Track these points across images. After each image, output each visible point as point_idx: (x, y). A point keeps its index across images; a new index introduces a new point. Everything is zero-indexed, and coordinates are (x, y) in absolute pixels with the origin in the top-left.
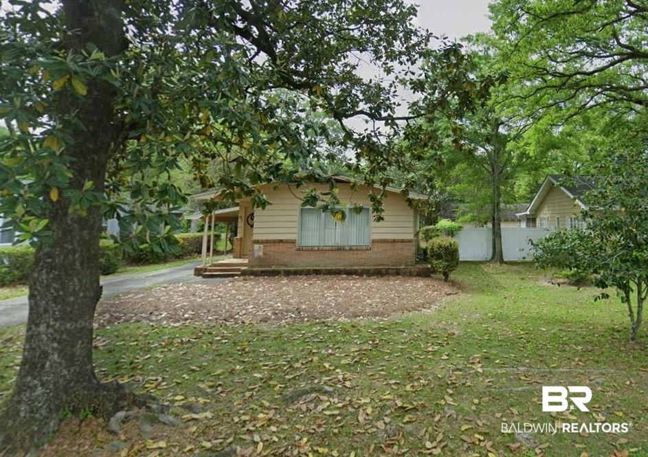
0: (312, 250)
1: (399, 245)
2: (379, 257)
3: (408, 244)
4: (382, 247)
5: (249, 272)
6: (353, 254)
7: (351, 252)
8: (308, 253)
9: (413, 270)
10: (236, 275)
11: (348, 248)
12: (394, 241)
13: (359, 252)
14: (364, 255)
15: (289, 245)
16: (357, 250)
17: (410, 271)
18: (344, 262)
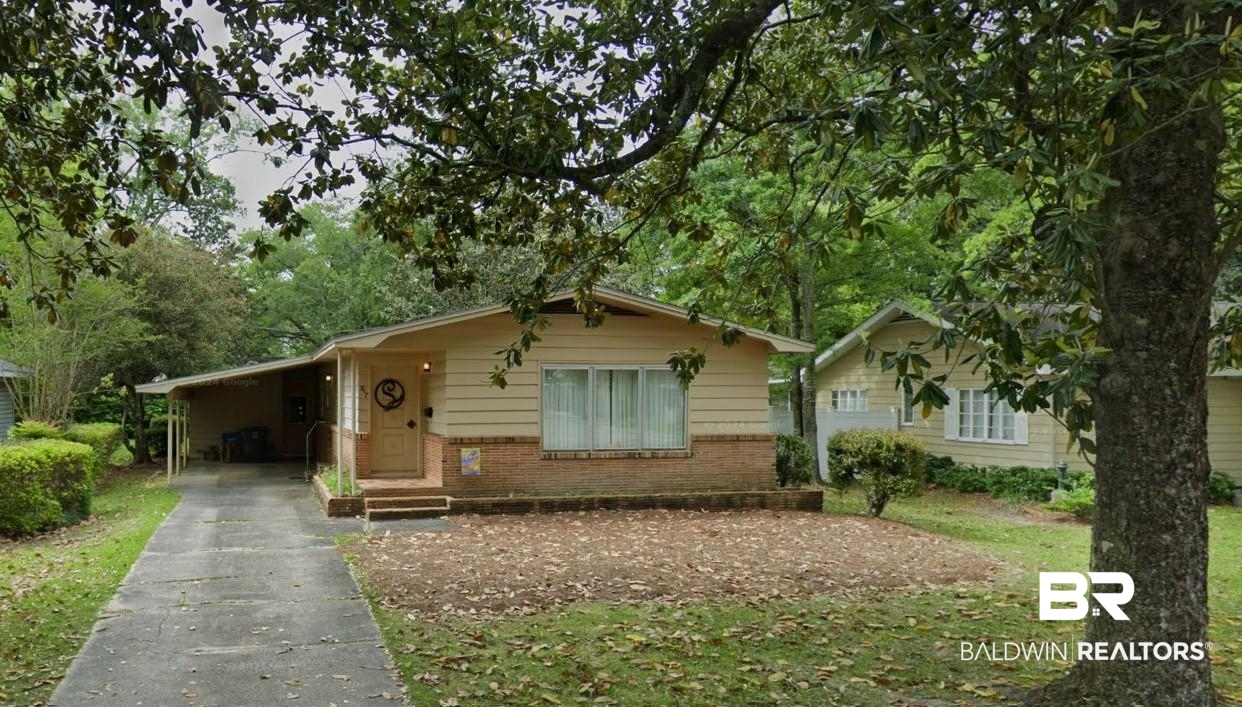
0: (576, 459)
1: (747, 448)
2: (709, 471)
3: (762, 444)
4: (715, 451)
5: (467, 507)
6: (659, 466)
7: (655, 462)
8: (568, 464)
9: (789, 497)
10: (443, 513)
11: (648, 454)
12: (737, 439)
13: (670, 463)
14: (681, 467)
15: (525, 449)
16: (665, 458)
17: (786, 500)
18: (642, 482)
